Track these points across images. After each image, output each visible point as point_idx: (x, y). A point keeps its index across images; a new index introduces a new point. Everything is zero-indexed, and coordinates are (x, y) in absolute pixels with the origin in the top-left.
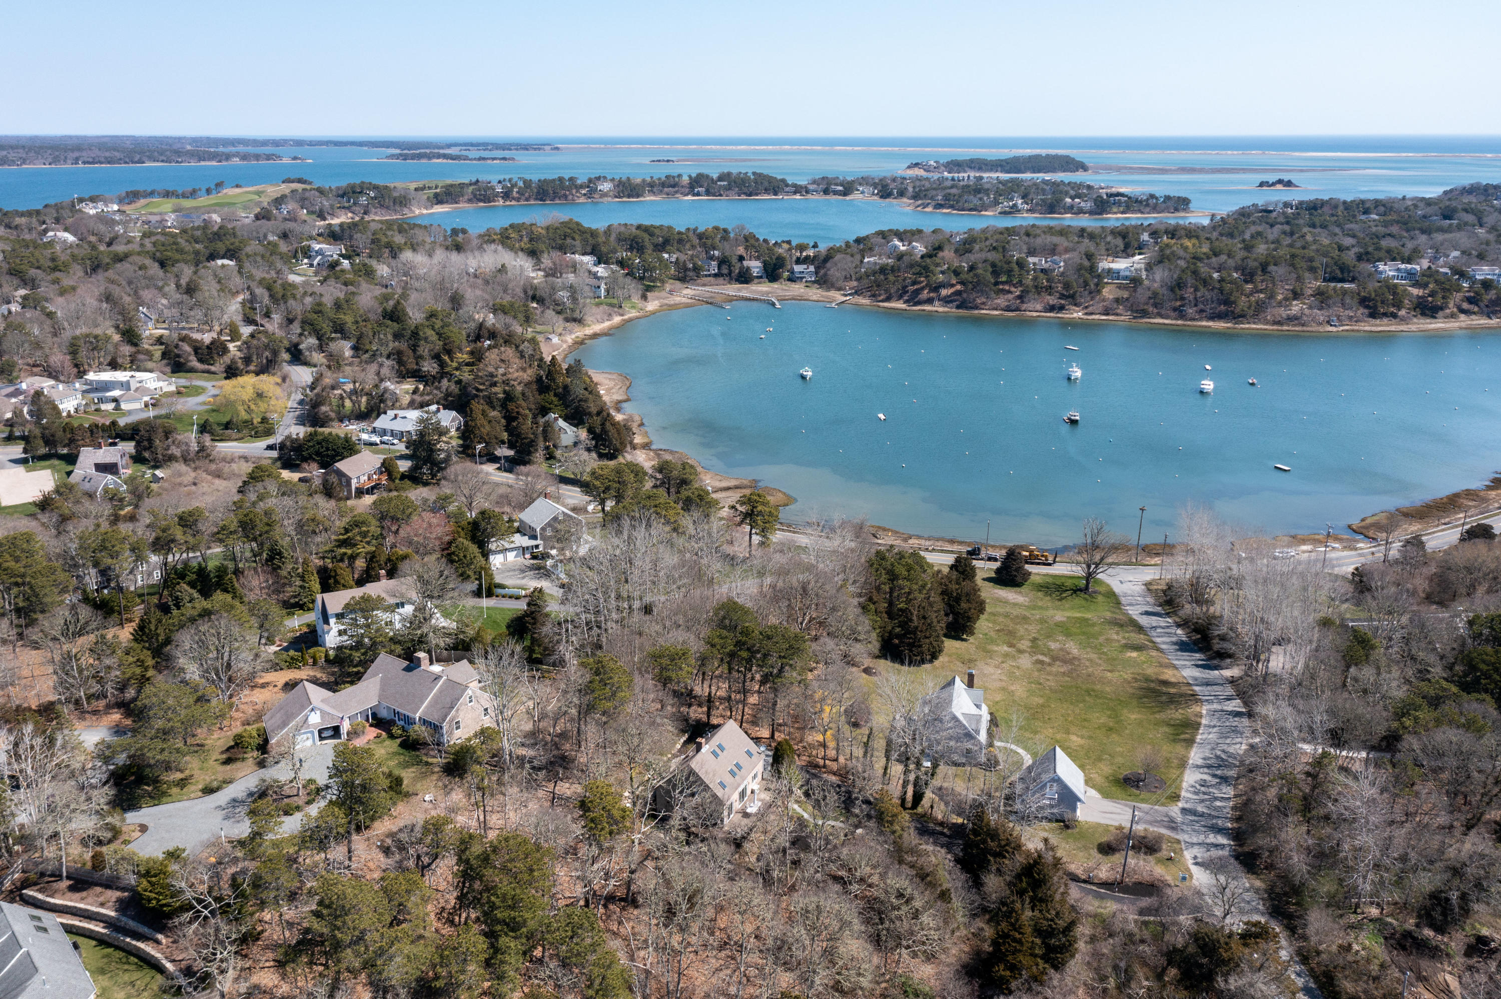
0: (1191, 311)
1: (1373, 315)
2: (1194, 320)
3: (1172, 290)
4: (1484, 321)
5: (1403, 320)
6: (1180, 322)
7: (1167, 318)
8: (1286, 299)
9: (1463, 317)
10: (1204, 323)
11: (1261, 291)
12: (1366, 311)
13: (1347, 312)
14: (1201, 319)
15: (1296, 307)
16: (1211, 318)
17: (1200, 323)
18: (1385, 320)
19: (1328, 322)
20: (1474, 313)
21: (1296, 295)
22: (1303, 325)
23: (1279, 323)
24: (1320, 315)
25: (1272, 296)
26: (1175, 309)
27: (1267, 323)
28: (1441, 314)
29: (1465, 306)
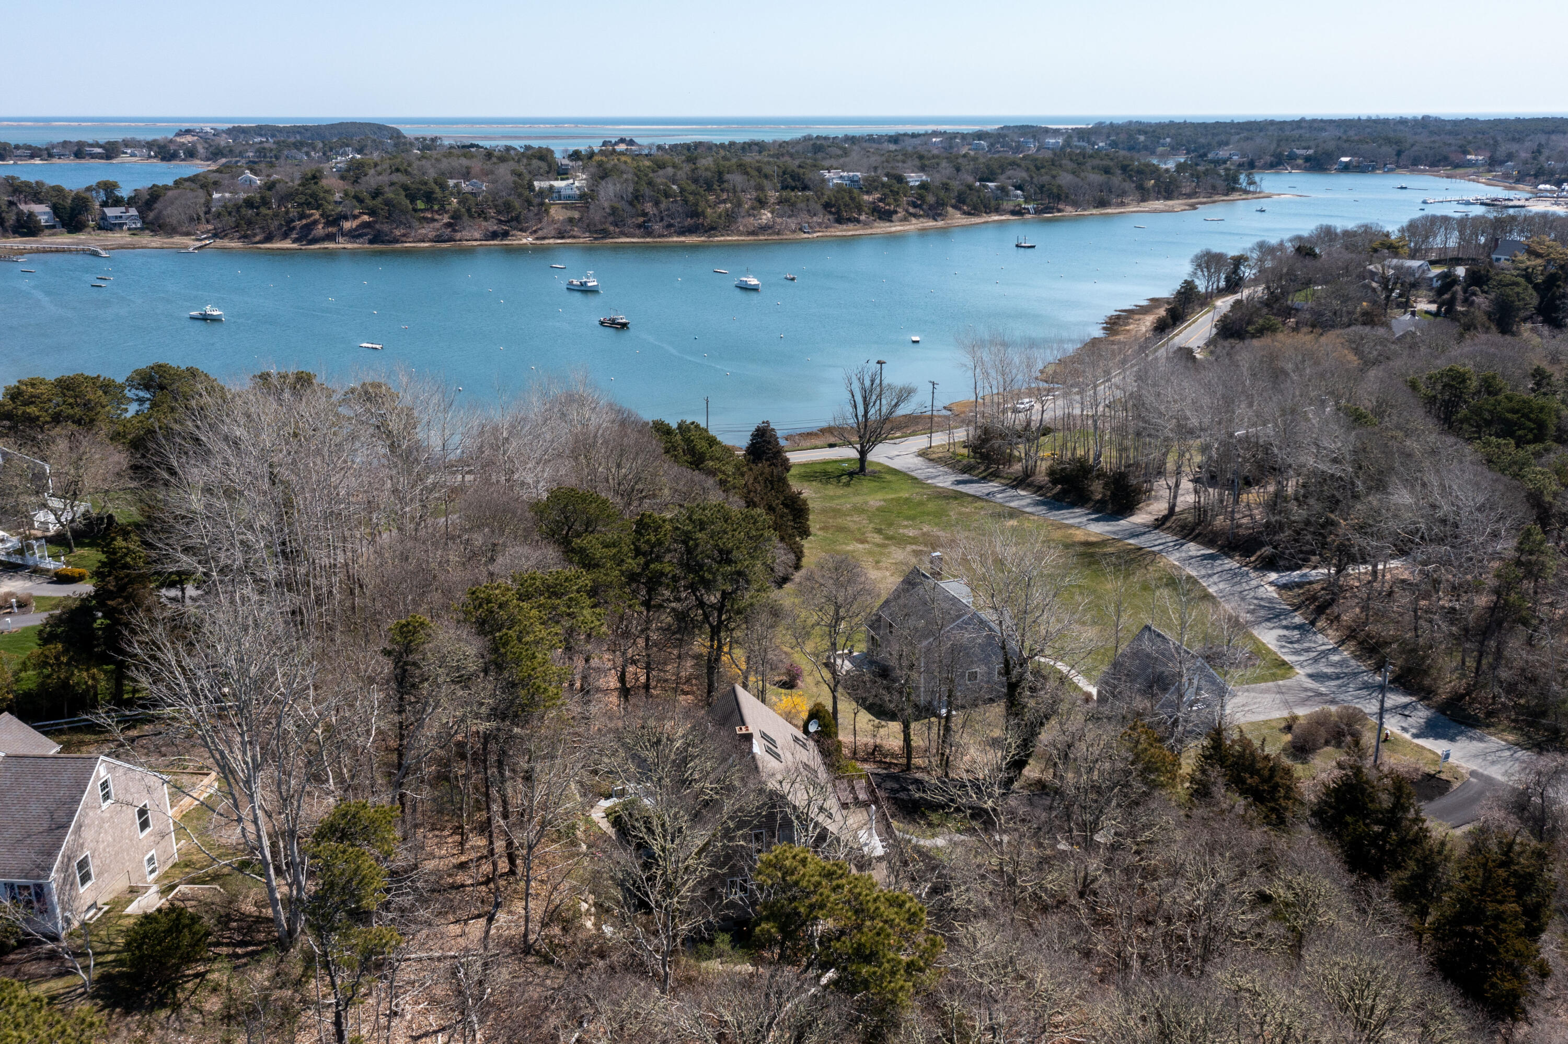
0: (657, 227)
1: (840, 220)
2: (663, 236)
3: (631, 203)
4: (932, 223)
5: (866, 224)
6: (648, 240)
7: (633, 236)
8: (753, 208)
9: (914, 221)
10: (675, 239)
11: (724, 201)
12: (831, 217)
13: (815, 219)
14: (670, 235)
15: (766, 216)
16: (682, 233)
17: (670, 239)
18: (851, 226)
19: (801, 229)
20: (921, 216)
21: (761, 203)
22: (778, 234)
23: (753, 233)
24: (792, 223)
25: (739, 204)
26: (639, 226)
27: (741, 234)
28: (895, 217)
29: (911, 210)
